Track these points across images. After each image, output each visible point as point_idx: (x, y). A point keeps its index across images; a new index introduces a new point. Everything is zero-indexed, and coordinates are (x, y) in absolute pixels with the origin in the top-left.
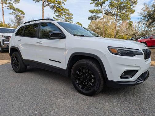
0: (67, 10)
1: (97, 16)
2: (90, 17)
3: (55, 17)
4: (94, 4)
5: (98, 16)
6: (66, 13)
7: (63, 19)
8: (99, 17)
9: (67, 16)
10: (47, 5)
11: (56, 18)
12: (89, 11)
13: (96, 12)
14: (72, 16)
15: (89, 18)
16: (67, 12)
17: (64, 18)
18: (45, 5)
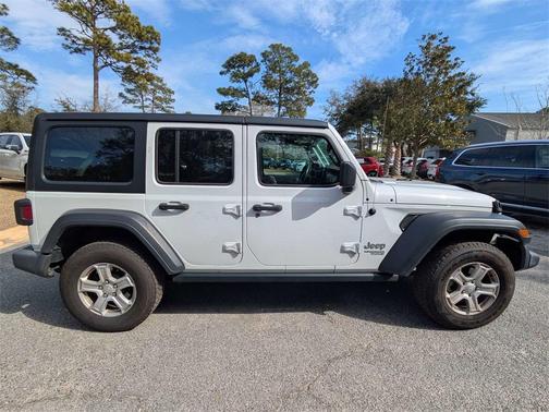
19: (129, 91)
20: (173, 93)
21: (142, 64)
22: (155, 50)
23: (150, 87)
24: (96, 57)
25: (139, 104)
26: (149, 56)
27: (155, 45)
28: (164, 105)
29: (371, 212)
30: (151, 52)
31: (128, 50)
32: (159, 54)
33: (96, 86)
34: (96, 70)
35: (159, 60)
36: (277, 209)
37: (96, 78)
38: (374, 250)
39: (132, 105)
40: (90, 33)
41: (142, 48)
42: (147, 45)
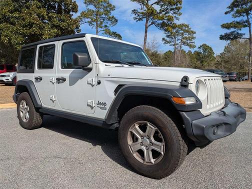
0: (186, 25)
1: (238, 33)
2: (223, 35)
3: (166, 38)
4: (232, 13)
5: (240, 32)
6: (183, 30)
7: (178, 40)
8: (241, 35)
9: (186, 35)
10: (152, 23)
11: (168, 39)
12: (222, 26)
13: (235, 27)
14: (194, 35)
15: (222, 38)
16: (187, 29)
17: (181, 39)
18: (149, 23)
19: (168, 36)
20: (195, 33)
21: (170, 19)
22: (178, 9)
23: (181, 32)
24: (147, 21)
25: (173, 43)
26: (175, 13)
27: (179, 6)
28: (188, 42)
29: (99, 83)
30: (176, 11)
31: (164, 13)
32: (180, 11)
33: (146, 36)
34: (146, 28)
35: (180, 14)
36: (64, 80)
37: (146, 32)
38: (101, 106)
39: (169, 44)
40: (145, 8)
41: (171, 9)
42: (174, 7)
